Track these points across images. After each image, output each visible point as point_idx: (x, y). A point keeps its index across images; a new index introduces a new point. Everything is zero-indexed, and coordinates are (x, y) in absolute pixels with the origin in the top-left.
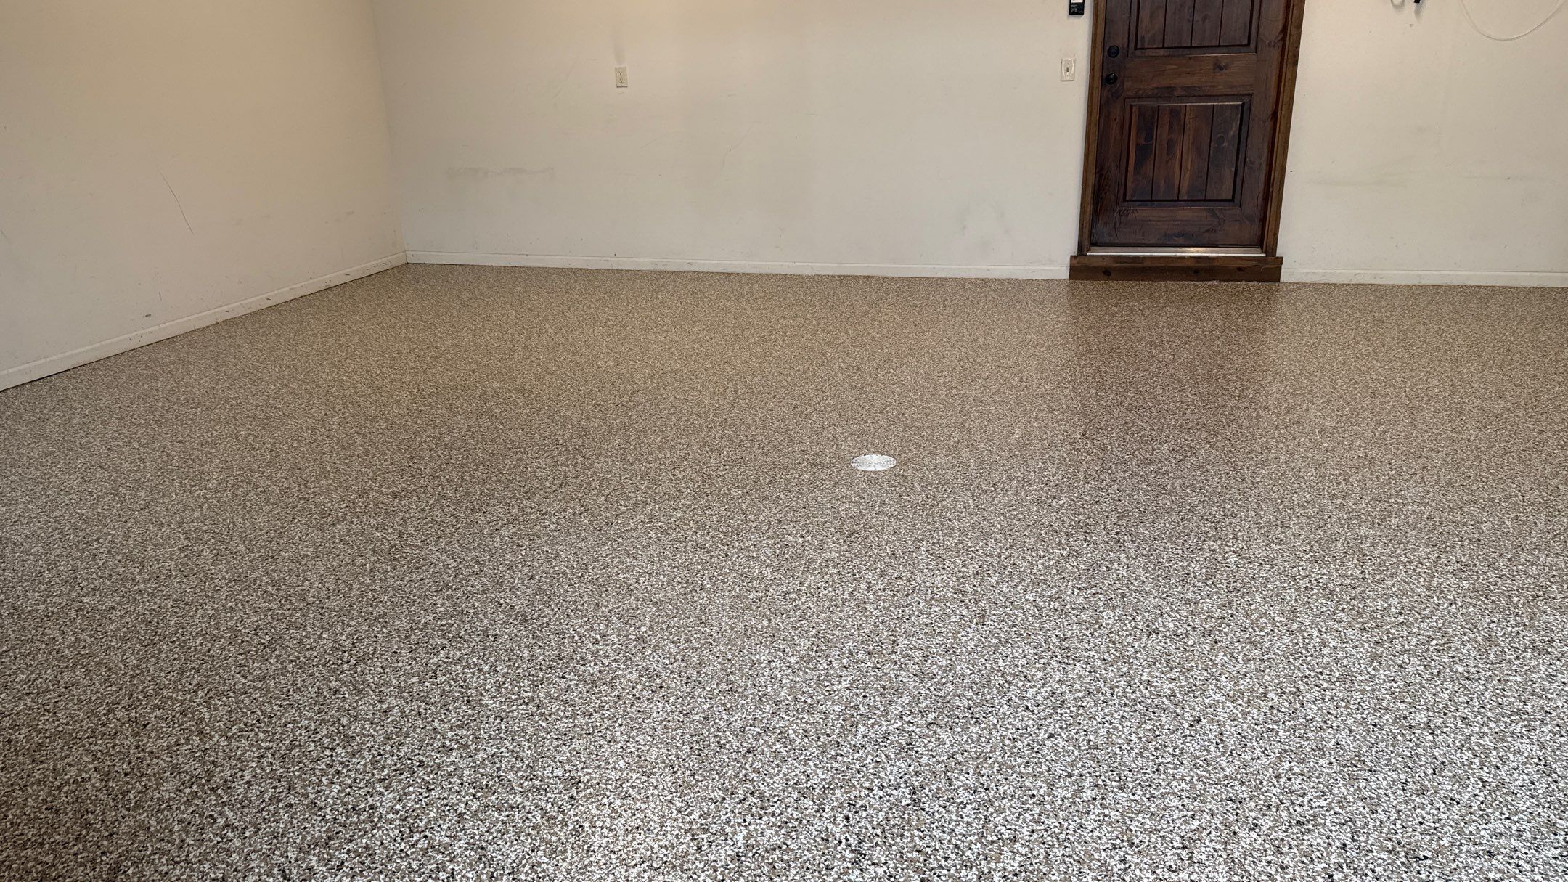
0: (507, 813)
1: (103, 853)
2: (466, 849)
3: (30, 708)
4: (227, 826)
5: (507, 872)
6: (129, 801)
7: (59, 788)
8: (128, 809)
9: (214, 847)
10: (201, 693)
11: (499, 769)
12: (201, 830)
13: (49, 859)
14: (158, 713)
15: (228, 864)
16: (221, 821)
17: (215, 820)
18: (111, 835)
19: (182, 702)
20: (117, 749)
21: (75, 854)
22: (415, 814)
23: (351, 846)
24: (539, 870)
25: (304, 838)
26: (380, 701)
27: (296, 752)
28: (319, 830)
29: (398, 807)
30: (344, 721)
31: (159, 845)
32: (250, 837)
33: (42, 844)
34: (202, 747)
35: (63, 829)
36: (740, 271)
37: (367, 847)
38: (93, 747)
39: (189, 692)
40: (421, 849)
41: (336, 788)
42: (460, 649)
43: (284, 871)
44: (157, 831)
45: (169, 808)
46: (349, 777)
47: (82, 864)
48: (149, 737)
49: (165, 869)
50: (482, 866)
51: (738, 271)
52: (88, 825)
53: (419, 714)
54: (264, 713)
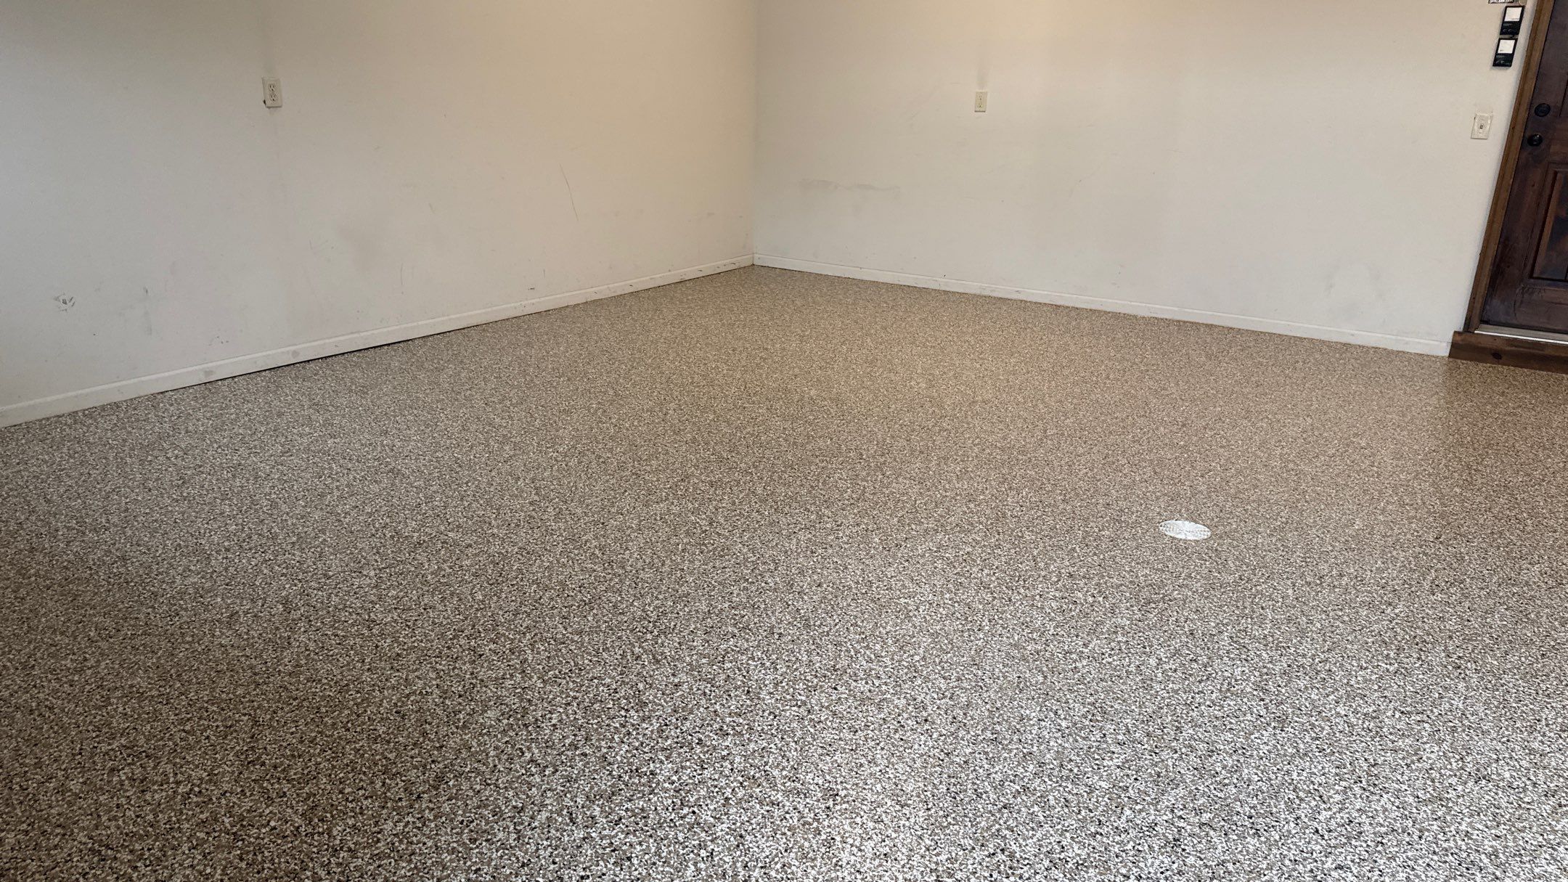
0: (768, 808)
1: (433, 762)
2: (727, 834)
3: (395, 621)
4: (532, 761)
5: (760, 865)
6: (459, 719)
7: (408, 696)
8: (457, 727)
9: (519, 777)
10: (528, 636)
11: (766, 763)
12: (510, 760)
13: (392, 756)
14: (492, 646)
15: (528, 797)
16: (528, 755)
17: (523, 753)
18: (441, 747)
19: (512, 640)
20: (456, 672)
21: (412, 757)
22: (687, 788)
23: (629, 805)
24: (789, 871)
25: (592, 788)
26: (673, 675)
27: (597, 706)
28: (605, 784)
29: (675, 778)
30: (641, 686)
31: (476, 765)
32: (549, 776)
33: (388, 742)
34: (523, 685)
35: (405, 733)
36: (1071, 305)
37: (643, 810)
38: (438, 667)
39: (519, 633)
40: (688, 823)
41: (625, 747)
42: (747, 640)
43: (571, 814)
44: (477, 752)
45: (489, 734)
46: (637, 739)
47: (416, 768)
48: (482, 667)
49: (478, 787)
50: (738, 853)
51: (1067, 304)
52: (425, 734)
53: (705, 694)
54: (576, 664)
